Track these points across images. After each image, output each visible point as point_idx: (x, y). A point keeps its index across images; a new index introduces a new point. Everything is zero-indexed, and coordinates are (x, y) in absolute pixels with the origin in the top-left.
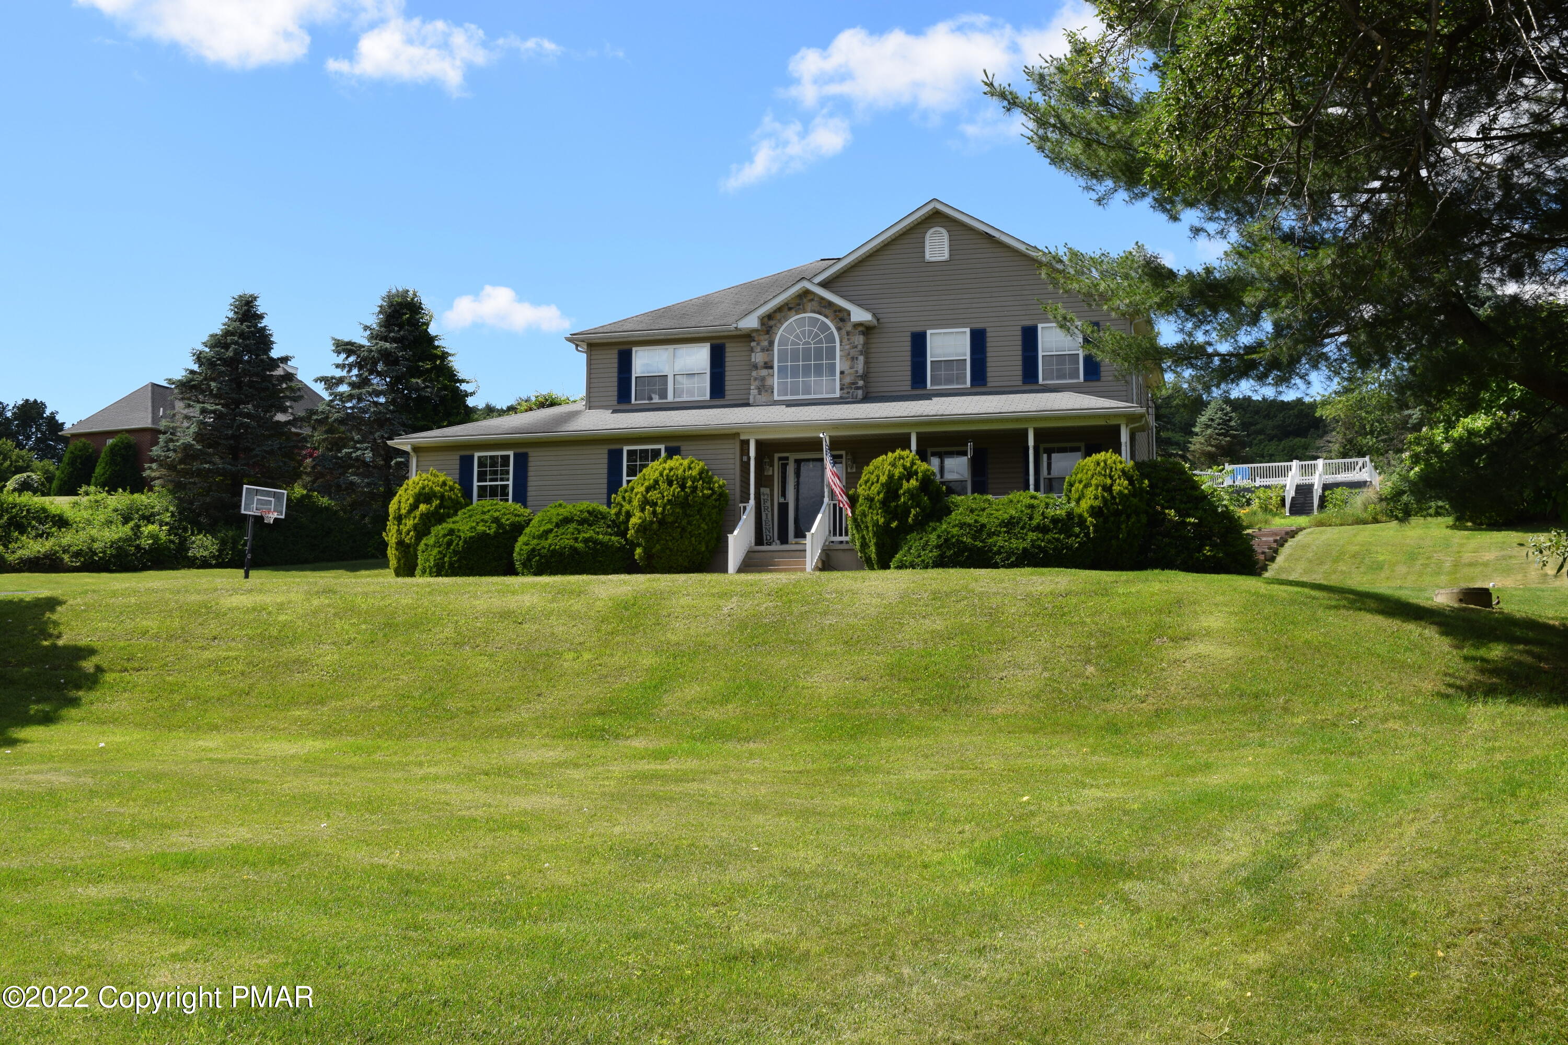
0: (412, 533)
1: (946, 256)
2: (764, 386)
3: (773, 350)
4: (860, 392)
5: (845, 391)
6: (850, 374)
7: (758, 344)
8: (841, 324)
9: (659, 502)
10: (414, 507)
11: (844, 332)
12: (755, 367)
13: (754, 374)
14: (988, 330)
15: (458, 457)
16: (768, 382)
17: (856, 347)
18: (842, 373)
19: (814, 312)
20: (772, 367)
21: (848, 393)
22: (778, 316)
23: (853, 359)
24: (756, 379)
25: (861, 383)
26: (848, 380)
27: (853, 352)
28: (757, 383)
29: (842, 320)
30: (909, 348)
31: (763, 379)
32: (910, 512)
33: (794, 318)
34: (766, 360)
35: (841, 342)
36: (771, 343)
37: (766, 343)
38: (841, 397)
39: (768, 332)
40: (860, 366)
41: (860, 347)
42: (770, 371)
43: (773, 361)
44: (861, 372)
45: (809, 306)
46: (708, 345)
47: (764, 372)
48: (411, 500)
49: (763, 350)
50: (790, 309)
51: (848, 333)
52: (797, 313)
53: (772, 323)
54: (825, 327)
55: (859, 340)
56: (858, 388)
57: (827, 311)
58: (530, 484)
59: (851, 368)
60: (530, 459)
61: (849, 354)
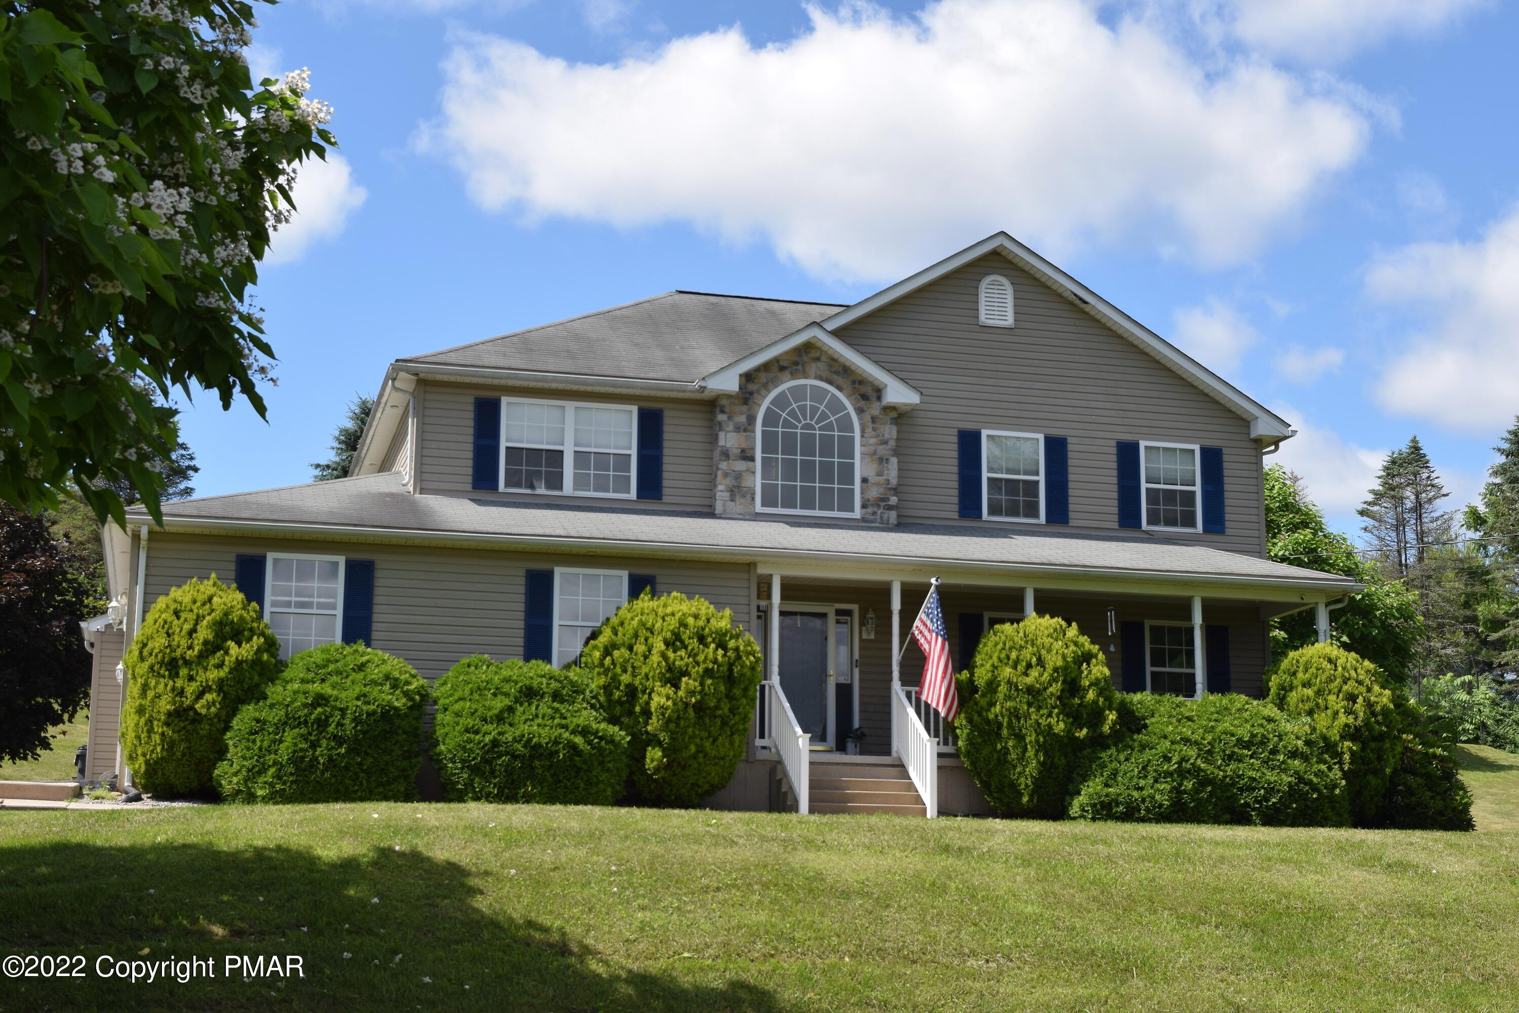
0: (209, 697)
1: (1009, 320)
2: (738, 487)
3: (754, 431)
4: (893, 515)
5: (870, 510)
6: (878, 484)
7: (730, 418)
8: (862, 403)
9: (693, 671)
10: (213, 647)
11: (867, 417)
12: (726, 455)
13: (724, 465)
14: (1070, 440)
15: (233, 558)
16: (746, 482)
17: (886, 443)
18: (864, 480)
19: (820, 378)
20: (752, 459)
21: (874, 513)
22: (763, 377)
23: (882, 460)
24: (726, 475)
25: (894, 500)
26: (874, 493)
27: (882, 450)
28: (729, 481)
29: (865, 397)
30: (955, 454)
31: (738, 476)
32: (1105, 719)
33: (787, 385)
34: (743, 446)
35: (863, 431)
36: (751, 419)
37: (742, 419)
38: (863, 520)
39: (746, 401)
40: (892, 472)
41: (892, 443)
42: (750, 464)
43: (753, 449)
44: (894, 482)
45: (813, 368)
46: (634, 409)
47: (740, 466)
48: (204, 633)
49: (737, 429)
50: (782, 369)
51: (874, 419)
52: (794, 376)
53: (751, 387)
54: (835, 406)
55: (890, 431)
56: (890, 508)
57: (839, 380)
58: (376, 617)
59: (879, 474)
60: (378, 574)
61: (875, 453)
